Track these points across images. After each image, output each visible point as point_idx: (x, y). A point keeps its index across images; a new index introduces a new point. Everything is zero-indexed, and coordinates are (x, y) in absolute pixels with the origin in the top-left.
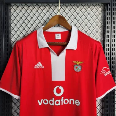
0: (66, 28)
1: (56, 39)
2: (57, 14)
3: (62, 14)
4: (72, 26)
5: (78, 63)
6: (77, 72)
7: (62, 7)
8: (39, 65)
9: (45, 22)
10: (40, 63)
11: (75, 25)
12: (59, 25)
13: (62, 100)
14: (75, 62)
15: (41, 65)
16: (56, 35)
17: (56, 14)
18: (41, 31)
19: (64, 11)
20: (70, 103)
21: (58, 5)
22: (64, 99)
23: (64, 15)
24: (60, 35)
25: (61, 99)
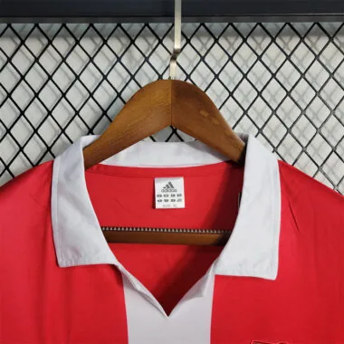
0: (213, 149)
1: (158, 205)
2: (165, 77)
3: (188, 77)
4: (246, 140)
7: (188, 41)
9: (105, 113)
11: (260, 131)
12: (174, 131)
16: (160, 185)
17: (160, 77)
18: (75, 166)
19: (203, 59)
21: (169, 33)
23: (200, 79)
24: (179, 183)
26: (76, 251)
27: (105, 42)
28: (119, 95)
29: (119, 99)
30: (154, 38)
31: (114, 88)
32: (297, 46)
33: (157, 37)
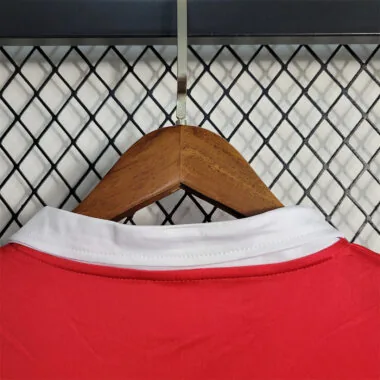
3: (207, 117)
7: (207, 69)
9: (92, 166)
17: (168, 117)
27: (93, 69)
28: (111, 142)
29: (111, 147)
30: (160, 63)
31: (104, 132)
32: (356, 76)
33: (164, 62)
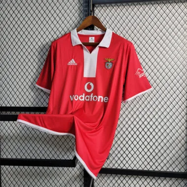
1: (90, 42)
5: (109, 60)
6: (108, 69)
8: (72, 62)
10: (73, 60)
13: (92, 96)
14: (107, 59)
15: (74, 62)
16: (90, 38)
20: (99, 101)
22: (93, 95)
25: (90, 95)
26: (76, 43)
